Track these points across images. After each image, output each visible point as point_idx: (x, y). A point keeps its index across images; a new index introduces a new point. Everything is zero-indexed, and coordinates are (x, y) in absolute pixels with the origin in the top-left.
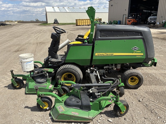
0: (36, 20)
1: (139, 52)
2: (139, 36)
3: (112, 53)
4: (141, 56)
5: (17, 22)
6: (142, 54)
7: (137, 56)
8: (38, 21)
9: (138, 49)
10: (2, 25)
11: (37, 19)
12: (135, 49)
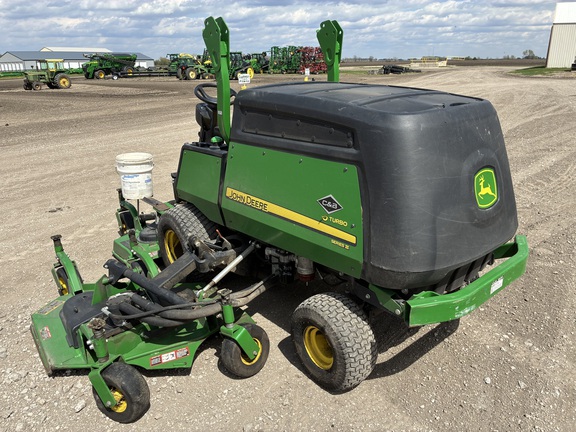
0: (524, 53)
1: (341, 223)
2: (349, 147)
3: (264, 202)
4: (347, 247)
5: (445, 62)
6: (352, 239)
7: (334, 242)
8: (533, 57)
9: (339, 207)
10: (392, 72)
11: (531, 52)
12: (329, 204)
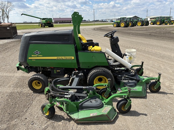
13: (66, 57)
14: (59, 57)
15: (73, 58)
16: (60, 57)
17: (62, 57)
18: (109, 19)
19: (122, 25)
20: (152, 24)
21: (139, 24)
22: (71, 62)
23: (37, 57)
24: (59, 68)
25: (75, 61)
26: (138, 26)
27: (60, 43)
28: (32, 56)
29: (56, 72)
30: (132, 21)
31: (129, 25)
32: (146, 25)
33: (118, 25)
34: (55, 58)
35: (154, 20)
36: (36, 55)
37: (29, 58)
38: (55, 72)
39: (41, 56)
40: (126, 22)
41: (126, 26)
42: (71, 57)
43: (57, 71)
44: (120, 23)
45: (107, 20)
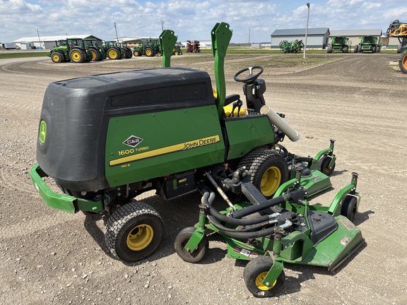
13: (203, 139)
14: (189, 143)
15: (217, 138)
16: (192, 142)
17: (195, 141)
18: (22, 43)
19: (76, 56)
20: (136, 54)
21: (113, 54)
22: (214, 150)
23: (136, 153)
24: (185, 172)
25: (223, 146)
26: (111, 59)
27: (188, 105)
28: (121, 153)
29: (178, 184)
30: (94, 46)
31: (92, 57)
32: (127, 57)
33: (65, 58)
34: (181, 146)
35: (137, 45)
36: (130, 148)
37: (112, 163)
38: (175, 187)
39: (144, 148)
40: (83, 50)
41: (86, 59)
42: (213, 137)
43: (180, 181)
44: (68, 52)
45: (19, 45)
